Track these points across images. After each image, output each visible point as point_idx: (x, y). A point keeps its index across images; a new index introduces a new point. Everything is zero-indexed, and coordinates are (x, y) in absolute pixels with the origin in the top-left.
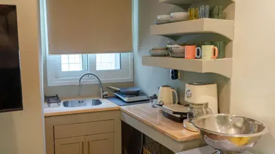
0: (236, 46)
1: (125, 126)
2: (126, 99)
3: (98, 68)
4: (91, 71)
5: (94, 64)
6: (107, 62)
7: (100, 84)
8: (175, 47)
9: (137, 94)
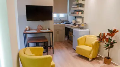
0: (85, 12)
1: (66, 28)
2: (66, 23)
3: (60, 17)
4: (58, 17)
5: (59, 16)
6: (62, 15)
7: (60, 20)
8: (75, 12)
9: (68, 22)
